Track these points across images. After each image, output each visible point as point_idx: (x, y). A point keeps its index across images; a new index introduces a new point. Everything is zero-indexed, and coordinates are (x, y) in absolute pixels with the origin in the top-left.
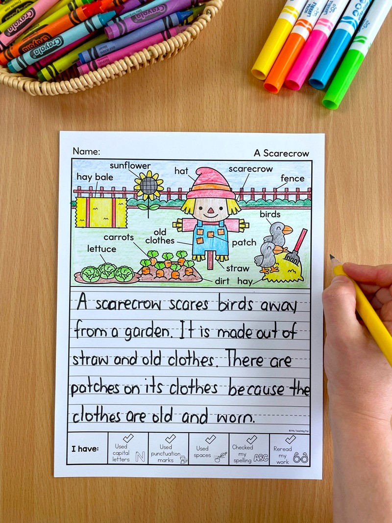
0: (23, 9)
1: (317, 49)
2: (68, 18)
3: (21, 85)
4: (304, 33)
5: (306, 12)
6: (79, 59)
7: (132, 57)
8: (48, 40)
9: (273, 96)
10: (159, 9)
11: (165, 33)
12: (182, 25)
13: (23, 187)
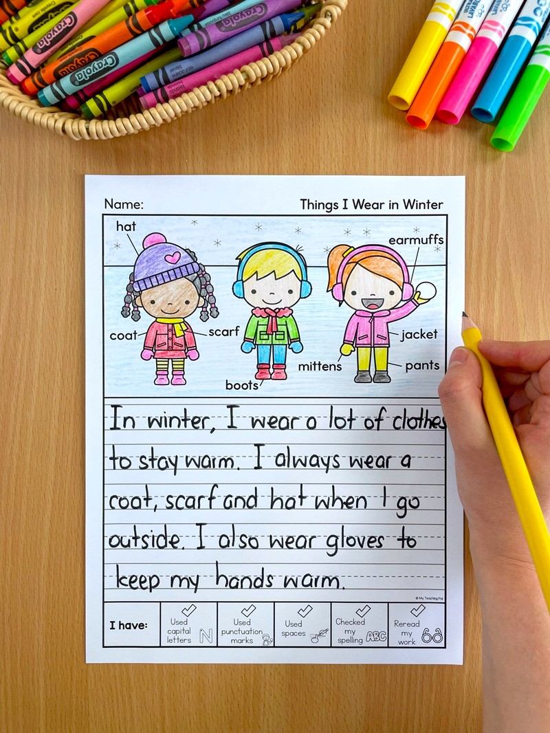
0: (59, 14)
1: (483, 63)
2: (124, 26)
3: (59, 125)
4: (464, 42)
5: (466, 11)
6: (140, 85)
7: (219, 82)
8: (96, 59)
9: (419, 133)
10: (255, 11)
11: (265, 45)
12: (289, 33)
13: (63, 270)
